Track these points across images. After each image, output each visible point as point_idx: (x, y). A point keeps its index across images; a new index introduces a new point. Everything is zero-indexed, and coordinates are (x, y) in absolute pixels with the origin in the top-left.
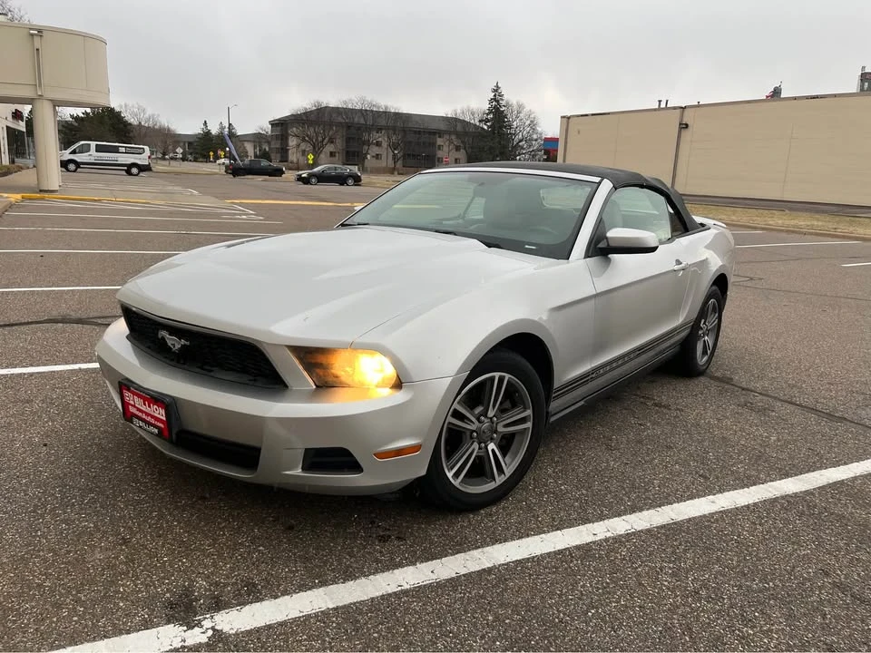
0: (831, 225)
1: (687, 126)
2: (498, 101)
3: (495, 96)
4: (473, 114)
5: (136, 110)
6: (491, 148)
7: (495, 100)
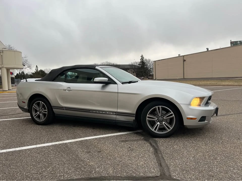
0: (216, 83)
1: (185, 60)
2: (143, 59)
3: (142, 58)
4: (137, 63)
5: (49, 70)
6: (142, 71)
7: (142, 59)
